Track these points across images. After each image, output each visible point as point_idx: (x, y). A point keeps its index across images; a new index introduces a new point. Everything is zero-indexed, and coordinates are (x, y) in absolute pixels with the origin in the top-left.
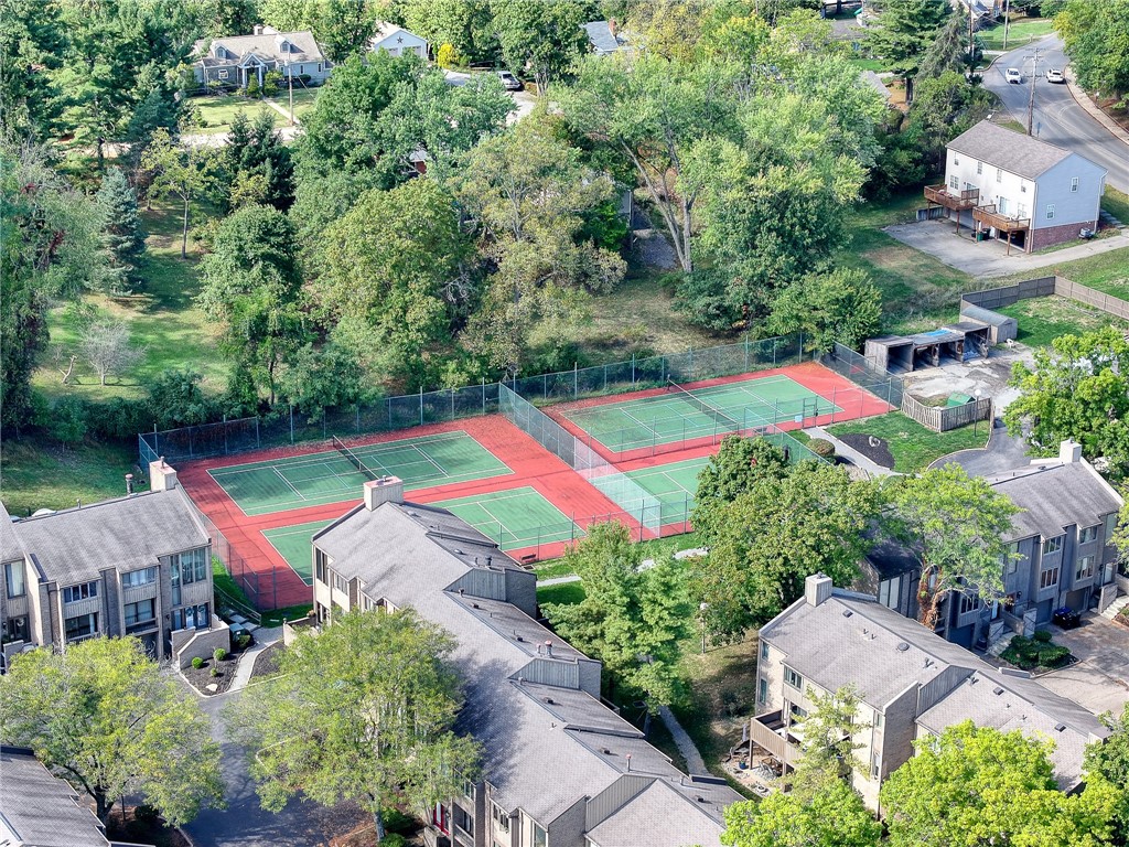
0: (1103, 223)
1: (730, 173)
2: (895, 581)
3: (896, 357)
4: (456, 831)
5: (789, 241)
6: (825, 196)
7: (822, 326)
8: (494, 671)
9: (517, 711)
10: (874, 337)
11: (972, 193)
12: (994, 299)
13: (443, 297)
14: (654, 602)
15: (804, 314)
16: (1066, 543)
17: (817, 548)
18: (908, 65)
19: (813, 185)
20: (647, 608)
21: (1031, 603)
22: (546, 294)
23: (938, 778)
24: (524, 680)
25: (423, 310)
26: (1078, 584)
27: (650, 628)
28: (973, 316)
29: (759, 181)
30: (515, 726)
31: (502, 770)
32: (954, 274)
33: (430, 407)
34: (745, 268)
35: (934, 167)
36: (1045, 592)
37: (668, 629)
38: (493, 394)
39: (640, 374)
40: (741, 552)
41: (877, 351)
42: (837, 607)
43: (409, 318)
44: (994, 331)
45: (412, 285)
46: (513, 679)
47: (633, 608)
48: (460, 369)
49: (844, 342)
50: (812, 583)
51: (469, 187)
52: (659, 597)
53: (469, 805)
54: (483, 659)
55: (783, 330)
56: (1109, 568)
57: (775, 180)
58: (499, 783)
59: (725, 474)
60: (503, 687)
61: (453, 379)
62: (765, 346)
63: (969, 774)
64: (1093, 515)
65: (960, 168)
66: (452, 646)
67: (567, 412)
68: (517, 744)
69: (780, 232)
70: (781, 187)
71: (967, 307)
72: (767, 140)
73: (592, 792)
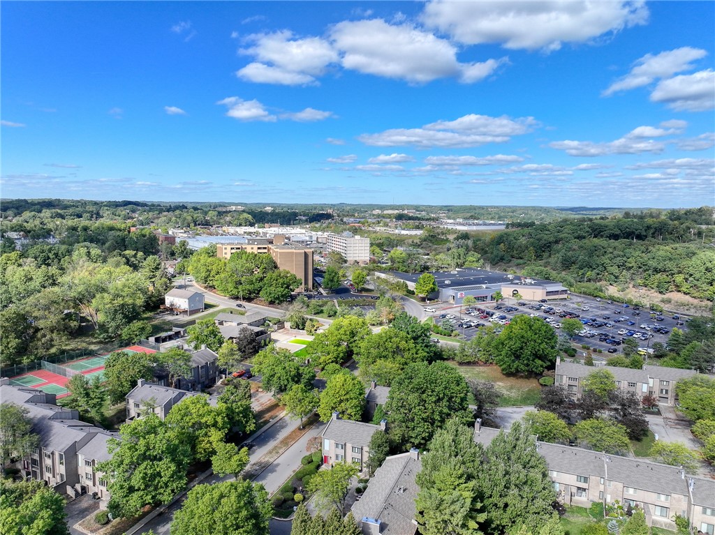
0: (205, 308)
1: (107, 301)
2: (163, 381)
3: (157, 340)
4: (32, 467)
5: (125, 316)
6: (134, 305)
7: (136, 336)
8: (43, 418)
9: (51, 426)
10: (150, 336)
11: (172, 305)
12: (182, 326)
13: (21, 339)
14: (93, 392)
15: (131, 333)
16: (205, 367)
17: (140, 371)
18: (153, 280)
19: (130, 302)
20: (91, 393)
21: (199, 383)
22: (54, 335)
23: (179, 410)
24: (53, 418)
25: (14, 342)
26: (210, 377)
27: (93, 399)
28: (175, 329)
29: (115, 302)
30: (51, 430)
31: (47, 442)
32: (170, 323)
33: (18, 370)
34: (113, 324)
35: (162, 301)
36: (202, 380)
37: (99, 398)
38: (40, 365)
39: (85, 354)
40: (118, 377)
41: (152, 339)
42: (147, 386)
43: (10, 346)
44: (182, 332)
45: (10, 337)
46: (49, 419)
47: (87, 395)
48: (28, 358)
49: (143, 339)
50: (139, 382)
51: (28, 309)
52: (95, 390)
53: (36, 457)
54: (39, 416)
55: (126, 338)
56: (217, 373)
57: (120, 301)
58: (46, 446)
59: (112, 361)
60: (46, 421)
61: (25, 361)
62: (121, 343)
63: (187, 408)
64: (212, 360)
65: (169, 299)
66: (28, 412)
67: (62, 367)
68: (52, 434)
69: (123, 313)
70: (122, 302)
71: (174, 328)
72: (116, 292)
73: (77, 440)
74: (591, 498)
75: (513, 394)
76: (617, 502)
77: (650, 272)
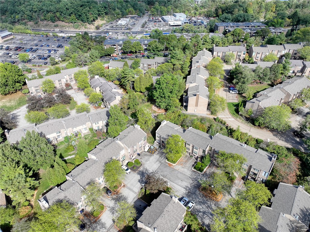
74: (63, 136)
75: (13, 104)
76: (72, 134)
77: (45, 13)
